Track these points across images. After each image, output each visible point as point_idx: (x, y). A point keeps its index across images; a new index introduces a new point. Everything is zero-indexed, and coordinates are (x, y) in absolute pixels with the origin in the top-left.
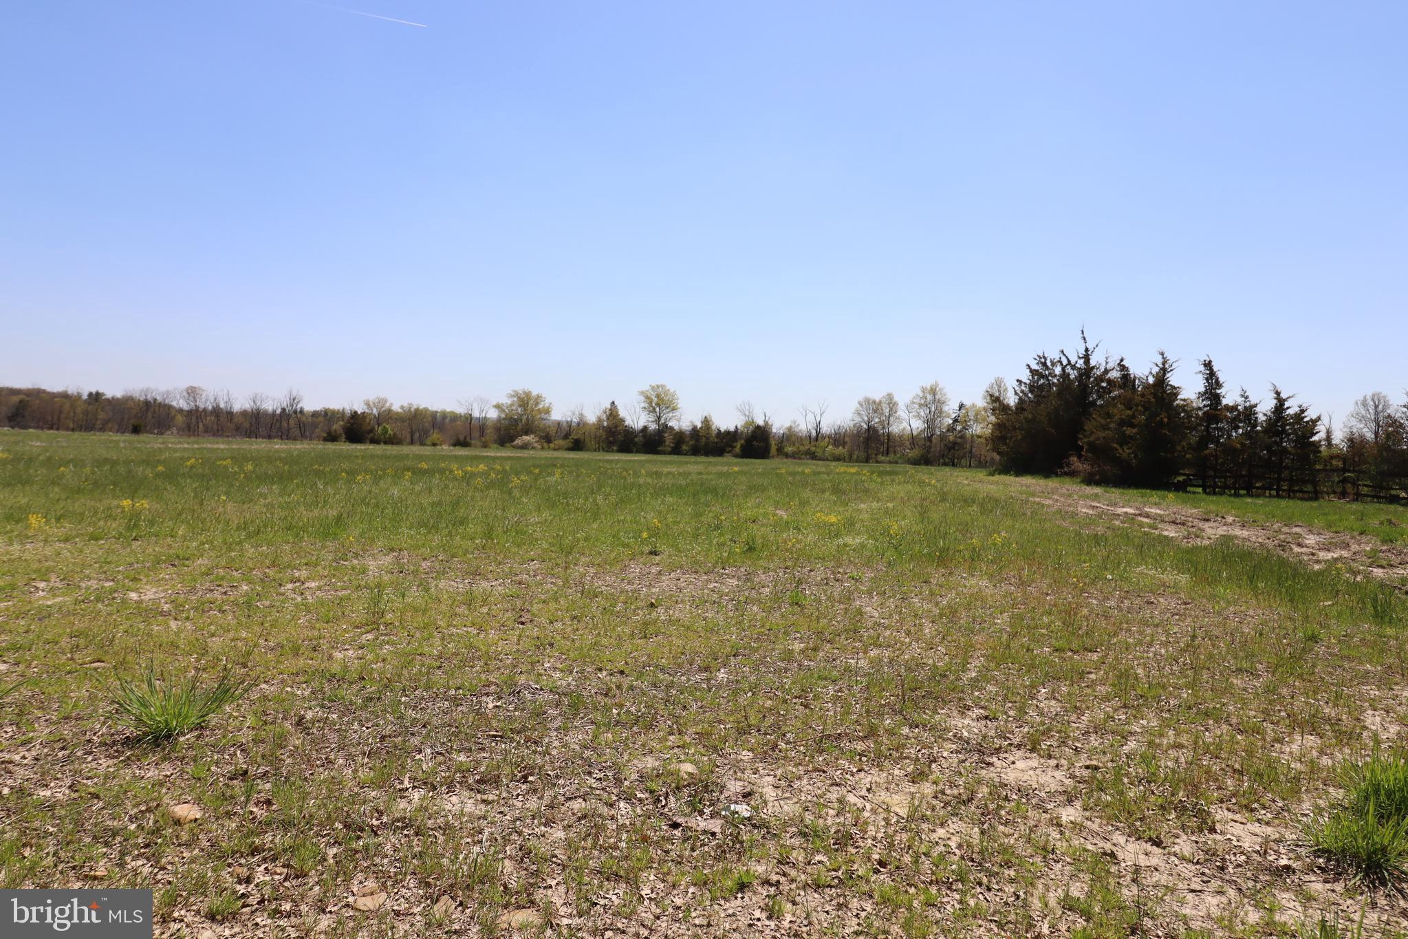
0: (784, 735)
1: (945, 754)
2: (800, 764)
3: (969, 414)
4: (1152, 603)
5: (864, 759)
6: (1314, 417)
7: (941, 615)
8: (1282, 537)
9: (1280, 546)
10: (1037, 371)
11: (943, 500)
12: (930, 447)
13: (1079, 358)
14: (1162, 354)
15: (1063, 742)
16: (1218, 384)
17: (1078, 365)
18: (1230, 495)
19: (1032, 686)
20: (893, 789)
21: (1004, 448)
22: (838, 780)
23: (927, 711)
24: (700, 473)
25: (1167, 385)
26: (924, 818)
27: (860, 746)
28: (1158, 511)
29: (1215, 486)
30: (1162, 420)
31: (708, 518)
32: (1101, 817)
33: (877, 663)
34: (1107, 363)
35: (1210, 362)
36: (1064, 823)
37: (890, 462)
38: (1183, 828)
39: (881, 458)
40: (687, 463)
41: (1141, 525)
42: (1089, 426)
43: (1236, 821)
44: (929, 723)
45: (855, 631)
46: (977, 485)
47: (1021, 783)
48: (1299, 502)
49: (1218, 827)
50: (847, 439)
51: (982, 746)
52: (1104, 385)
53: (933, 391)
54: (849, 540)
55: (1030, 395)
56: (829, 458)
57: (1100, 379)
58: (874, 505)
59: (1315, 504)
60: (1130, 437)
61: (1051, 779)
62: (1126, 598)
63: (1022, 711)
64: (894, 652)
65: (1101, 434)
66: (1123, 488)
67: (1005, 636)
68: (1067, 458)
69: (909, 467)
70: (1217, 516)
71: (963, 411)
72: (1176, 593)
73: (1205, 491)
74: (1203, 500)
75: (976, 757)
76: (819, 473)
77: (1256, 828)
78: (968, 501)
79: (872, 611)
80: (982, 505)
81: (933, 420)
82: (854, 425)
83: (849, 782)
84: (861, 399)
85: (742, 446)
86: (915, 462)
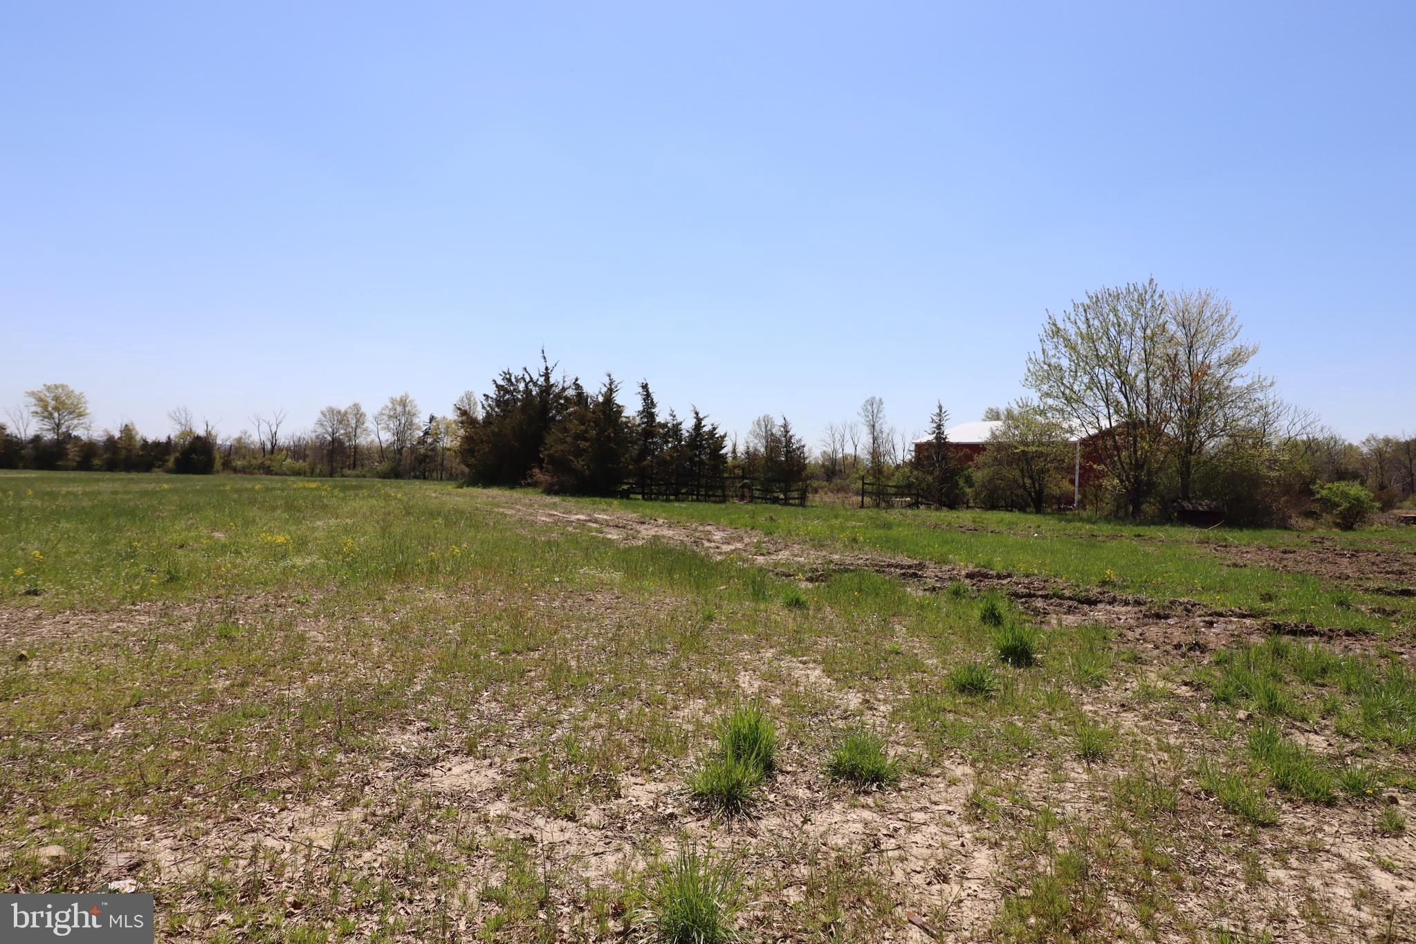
0: (192, 788)
1: (381, 774)
2: (208, 817)
3: (440, 427)
4: (591, 600)
5: (289, 796)
6: (722, 434)
7: (391, 632)
8: (697, 534)
9: (695, 542)
10: (502, 386)
11: (408, 514)
12: (400, 460)
13: (540, 376)
14: (609, 376)
15: (498, 741)
16: (653, 405)
17: (539, 383)
18: (663, 501)
19: (476, 691)
20: (319, 822)
21: (472, 461)
22: (254, 826)
23: (365, 733)
24: (115, 493)
25: (614, 404)
26: (351, 845)
27: (285, 784)
28: (605, 517)
29: (652, 493)
30: (609, 436)
31: (120, 545)
32: (525, 806)
33: (314, 692)
34: (564, 382)
35: (647, 384)
36: (491, 819)
37: (357, 476)
38: (594, 800)
39: (347, 472)
40: (98, 480)
41: (590, 530)
42: (549, 440)
43: (637, 784)
44: (367, 745)
45: (294, 659)
46: (445, 498)
47: (455, 788)
48: (712, 505)
49: (623, 792)
50: (308, 452)
51: (419, 759)
52: (562, 401)
53: (403, 403)
54: (298, 561)
55: (496, 409)
56: (288, 472)
57: (559, 396)
58: (332, 522)
59: (723, 506)
60: (584, 450)
61: (486, 778)
62: (569, 598)
63: (463, 717)
64: (336, 676)
65: (560, 447)
66: (578, 497)
67: (454, 646)
68: (530, 469)
69: (378, 483)
70: (651, 519)
71: (434, 424)
72: (612, 589)
73: (643, 498)
74: (641, 506)
75: (412, 771)
76: (273, 489)
77: (652, 786)
78: (433, 514)
79: (316, 635)
80: (446, 518)
81: (404, 432)
82: (317, 437)
83: (268, 825)
84: (324, 409)
85: (177, 460)
86: (385, 476)
